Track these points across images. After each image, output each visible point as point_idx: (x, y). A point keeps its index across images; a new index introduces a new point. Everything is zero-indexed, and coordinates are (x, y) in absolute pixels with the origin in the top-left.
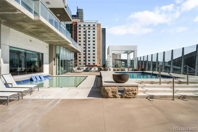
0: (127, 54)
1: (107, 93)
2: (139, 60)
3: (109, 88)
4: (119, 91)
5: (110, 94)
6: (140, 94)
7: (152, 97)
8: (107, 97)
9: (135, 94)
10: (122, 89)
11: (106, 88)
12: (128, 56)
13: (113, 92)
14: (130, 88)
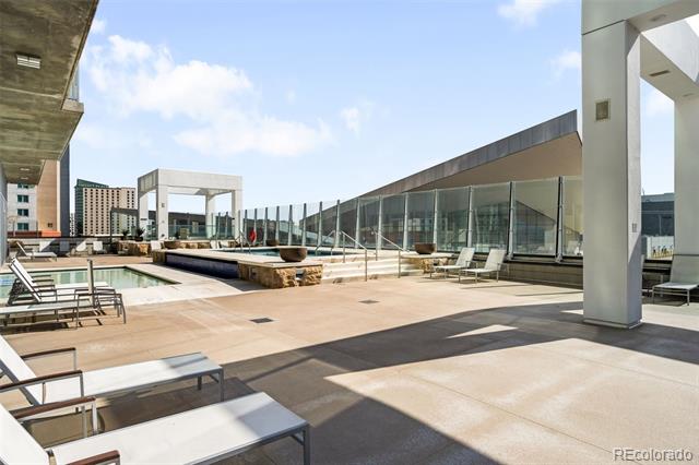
0: (204, 197)
1: (281, 280)
2: (251, 216)
3: (282, 271)
4: (297, 275)
5: (286, 281)
6: (324, 278)
7: (340, 281)
8: (281, 286)
9: (320, 277)
10: (301, 271)
11: (278, 271)
12: (210, 202)
13: (289, 277)
14: (313, 269)
